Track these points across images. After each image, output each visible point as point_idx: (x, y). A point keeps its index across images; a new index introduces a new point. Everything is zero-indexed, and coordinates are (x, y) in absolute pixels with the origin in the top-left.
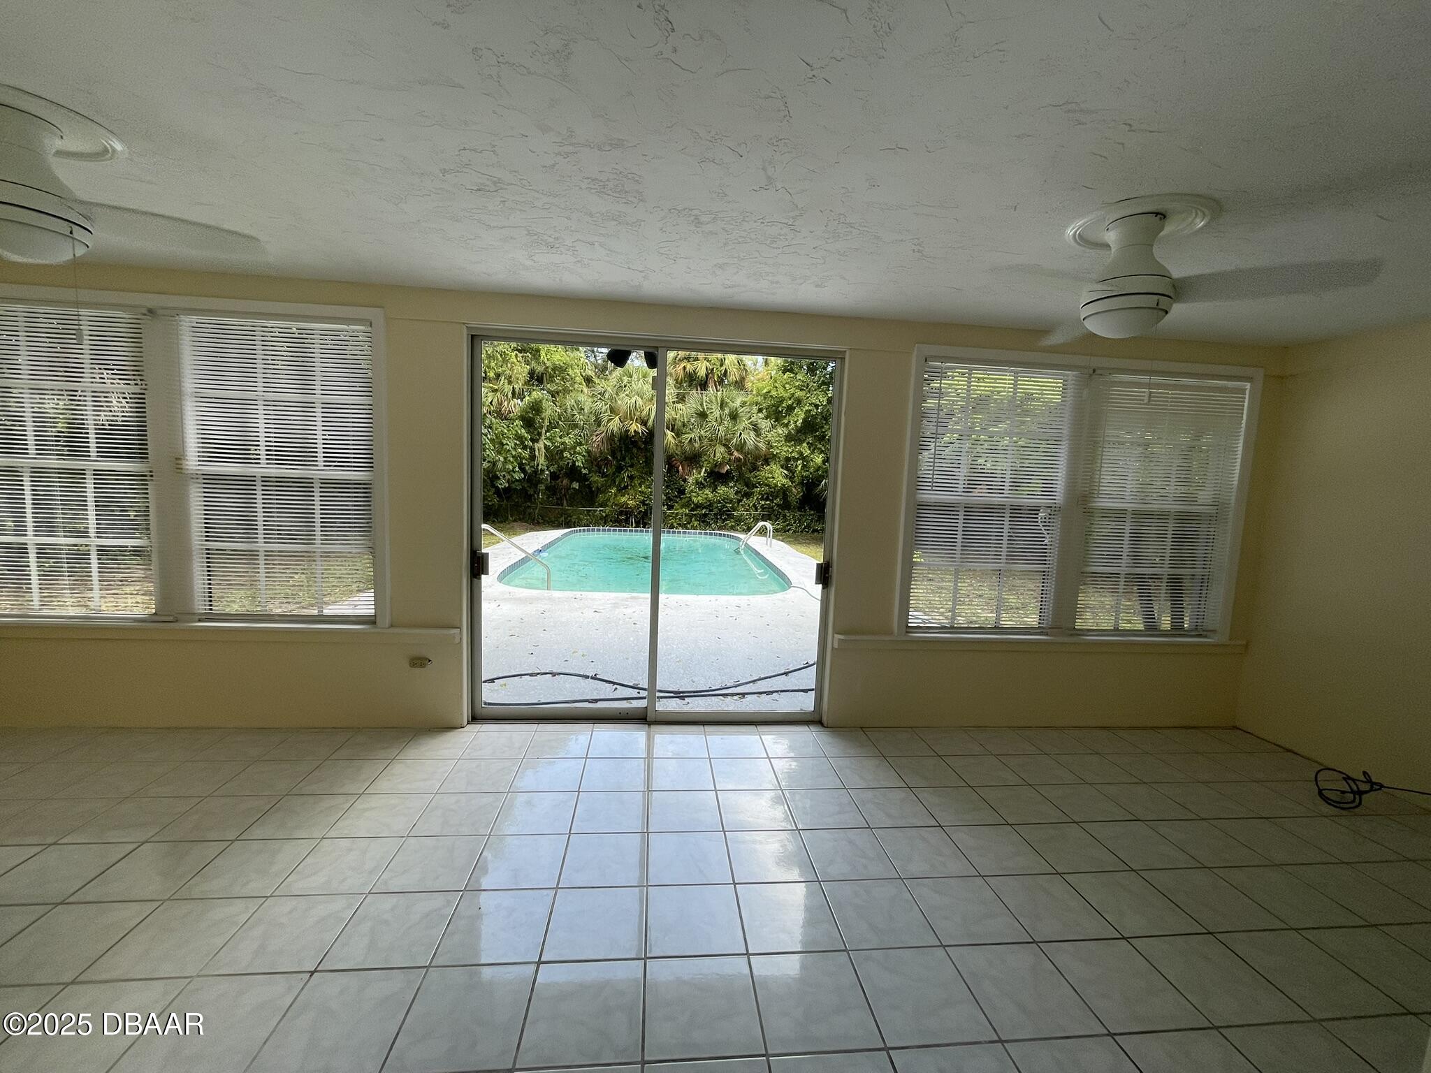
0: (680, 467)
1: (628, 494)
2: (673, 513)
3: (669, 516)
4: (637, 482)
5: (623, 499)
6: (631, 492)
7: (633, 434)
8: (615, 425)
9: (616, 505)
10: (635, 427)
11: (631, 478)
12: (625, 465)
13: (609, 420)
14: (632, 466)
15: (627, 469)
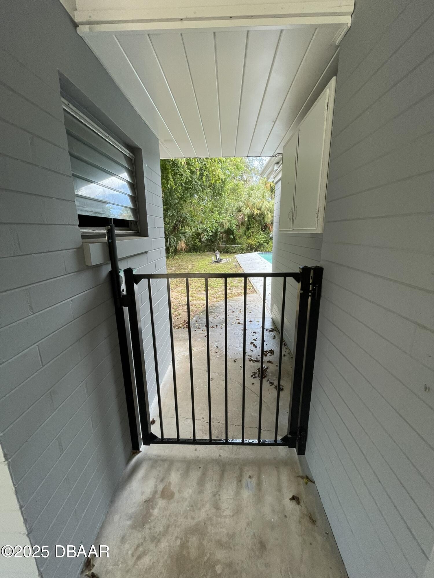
0: (270, 227)
1: (251, 239)
2: (269, 246)
3: (267, 247)
4: (255, 234)
5: (250, 241)
6: (253, 238)
7: (256, 214)
8: (247, 211)
9: (247, 243)
10: (256, 211)
11: (253, 232)
12: (250, 227)
13: (246, 209)
14: (253, 227)
15: (251, 229)
